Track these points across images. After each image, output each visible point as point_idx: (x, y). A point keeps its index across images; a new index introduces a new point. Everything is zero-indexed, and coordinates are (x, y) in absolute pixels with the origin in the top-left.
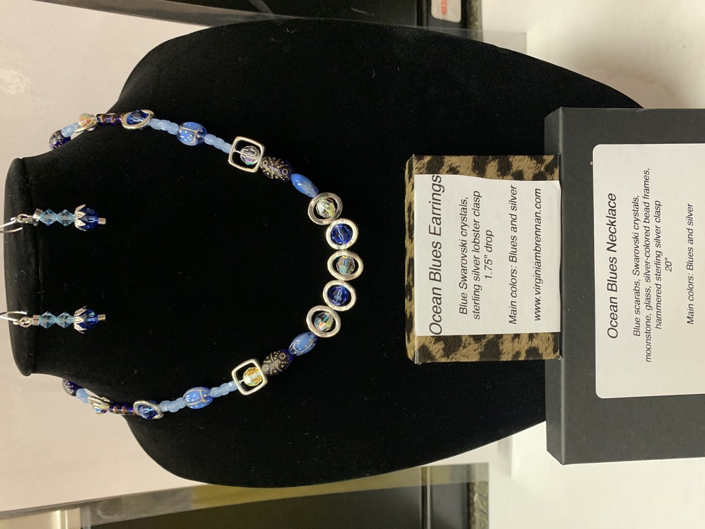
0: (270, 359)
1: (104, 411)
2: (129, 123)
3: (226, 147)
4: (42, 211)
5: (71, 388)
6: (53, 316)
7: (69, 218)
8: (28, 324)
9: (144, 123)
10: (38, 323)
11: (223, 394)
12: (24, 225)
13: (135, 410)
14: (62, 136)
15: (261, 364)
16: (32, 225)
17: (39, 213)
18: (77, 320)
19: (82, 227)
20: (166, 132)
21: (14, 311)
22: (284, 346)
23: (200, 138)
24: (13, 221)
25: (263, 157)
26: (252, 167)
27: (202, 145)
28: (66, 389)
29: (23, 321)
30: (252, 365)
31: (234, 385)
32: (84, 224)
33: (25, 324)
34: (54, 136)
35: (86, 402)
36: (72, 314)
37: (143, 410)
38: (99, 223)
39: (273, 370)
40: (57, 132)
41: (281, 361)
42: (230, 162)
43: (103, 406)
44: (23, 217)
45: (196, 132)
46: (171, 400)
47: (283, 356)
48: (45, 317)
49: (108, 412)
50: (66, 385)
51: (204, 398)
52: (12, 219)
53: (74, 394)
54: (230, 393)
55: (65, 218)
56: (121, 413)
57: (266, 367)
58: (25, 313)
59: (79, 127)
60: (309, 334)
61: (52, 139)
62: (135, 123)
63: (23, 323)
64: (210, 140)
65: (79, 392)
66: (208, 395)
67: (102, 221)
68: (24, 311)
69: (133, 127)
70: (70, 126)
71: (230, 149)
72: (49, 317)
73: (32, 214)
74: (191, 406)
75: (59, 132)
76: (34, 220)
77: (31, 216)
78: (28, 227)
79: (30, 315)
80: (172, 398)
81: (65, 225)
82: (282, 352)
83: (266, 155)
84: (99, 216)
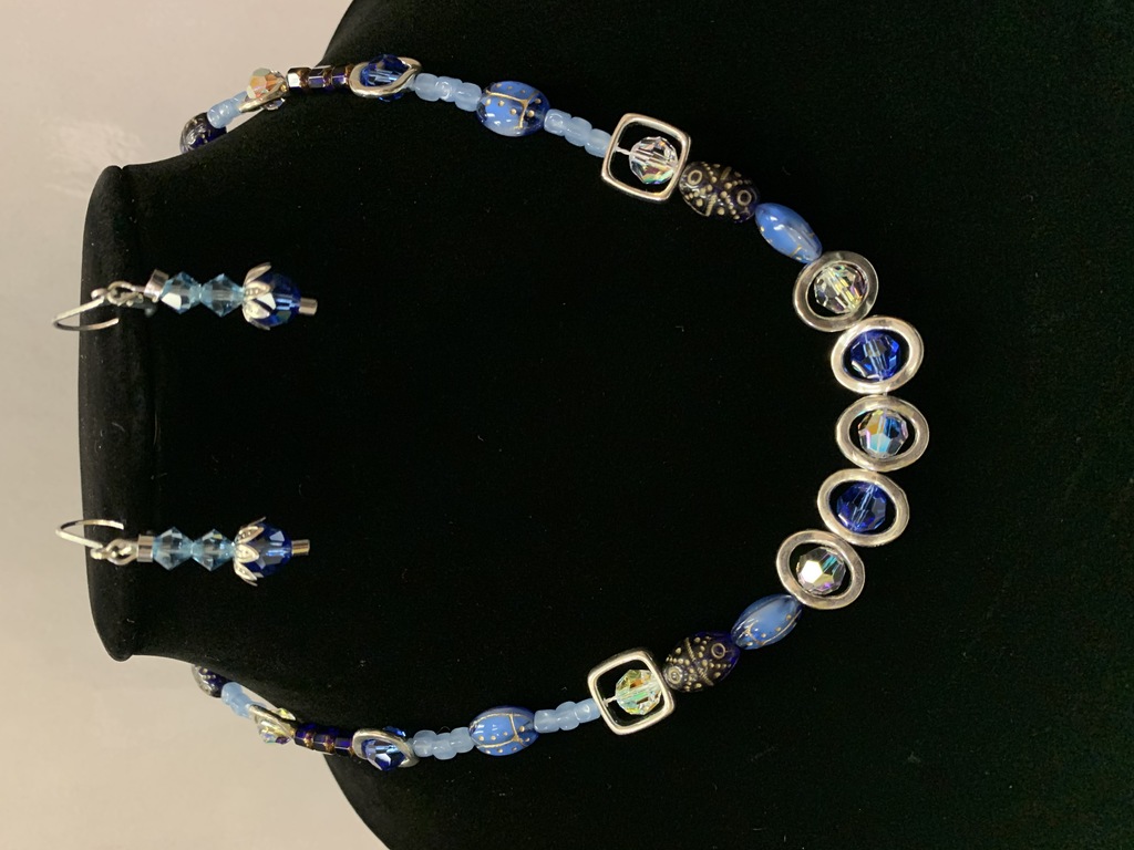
0: (684, 653)
1: (282, 740)
2: (364, 82)
3: (598, 141)
4: (166, 276)
5: (210, 681)
6: (187, 539)
7: (232, 298)
8: (126, 556)
9: (398, 83)
10: (149, 556)
11: (566, 728)
12: (124, 312)
13: (356, 748)
14: (208, 125)
15: (661, 665)
16: (142, 311)
17: (160, 282)
18: (243, 553)
19: (259, 320)
20: (452, 104)
21: (97, 518)
22: (722, 625)
23: (534, 118)
24: (99, 298)
25: (687, 163)
26: (660, 187)
27: (537, 137)
28: (200, 682)
29: (116, 549)
30: (639, 665)
31: (593, 707)
32: (268, 314)
33: (120, 557)
34: (192, 125)
35: (243, 713)
36: (231, 536)
37: (373, 750)
38: (302, 310)
39: (694, 683)
40: (197, 118)
41: (716, 661)
42: (606, 176)
43: (279, 729)
44: (120, 290)
45: (526, 103)
46: (438, 731)
47: (720, 649)
48: (167, 540)
49: (292, 742)
50: (201, 671)
51: (520, 734)
52: (95, 293)
53: (217, 694)
54: (580, 724)
55: (221, 296)
56: (321, 748)
57: (675, 674)
58: (120, 526)
59: (247, 99)
60: (787, 600)
61: (186, 132)
62: (379, 84)
63: (114, 554)
64: (557, 122)
65: (227, 690)
66: (530, 726)
67: (309, 309)
68: (118, 520)
69: (376, 92)
70: (226, 102)
71: (603, 144)
72: (176, 542)
73: (144, 284)
74: (488, 749)
75: (203, 118)
76: (148, 300)
77: (140, 289)
78: (131, 315)
79: (130, 534)
80: (443, 726)
81: (220, 313)
82: (716, 639)
83: (695, 159)
84: (301, 293)
